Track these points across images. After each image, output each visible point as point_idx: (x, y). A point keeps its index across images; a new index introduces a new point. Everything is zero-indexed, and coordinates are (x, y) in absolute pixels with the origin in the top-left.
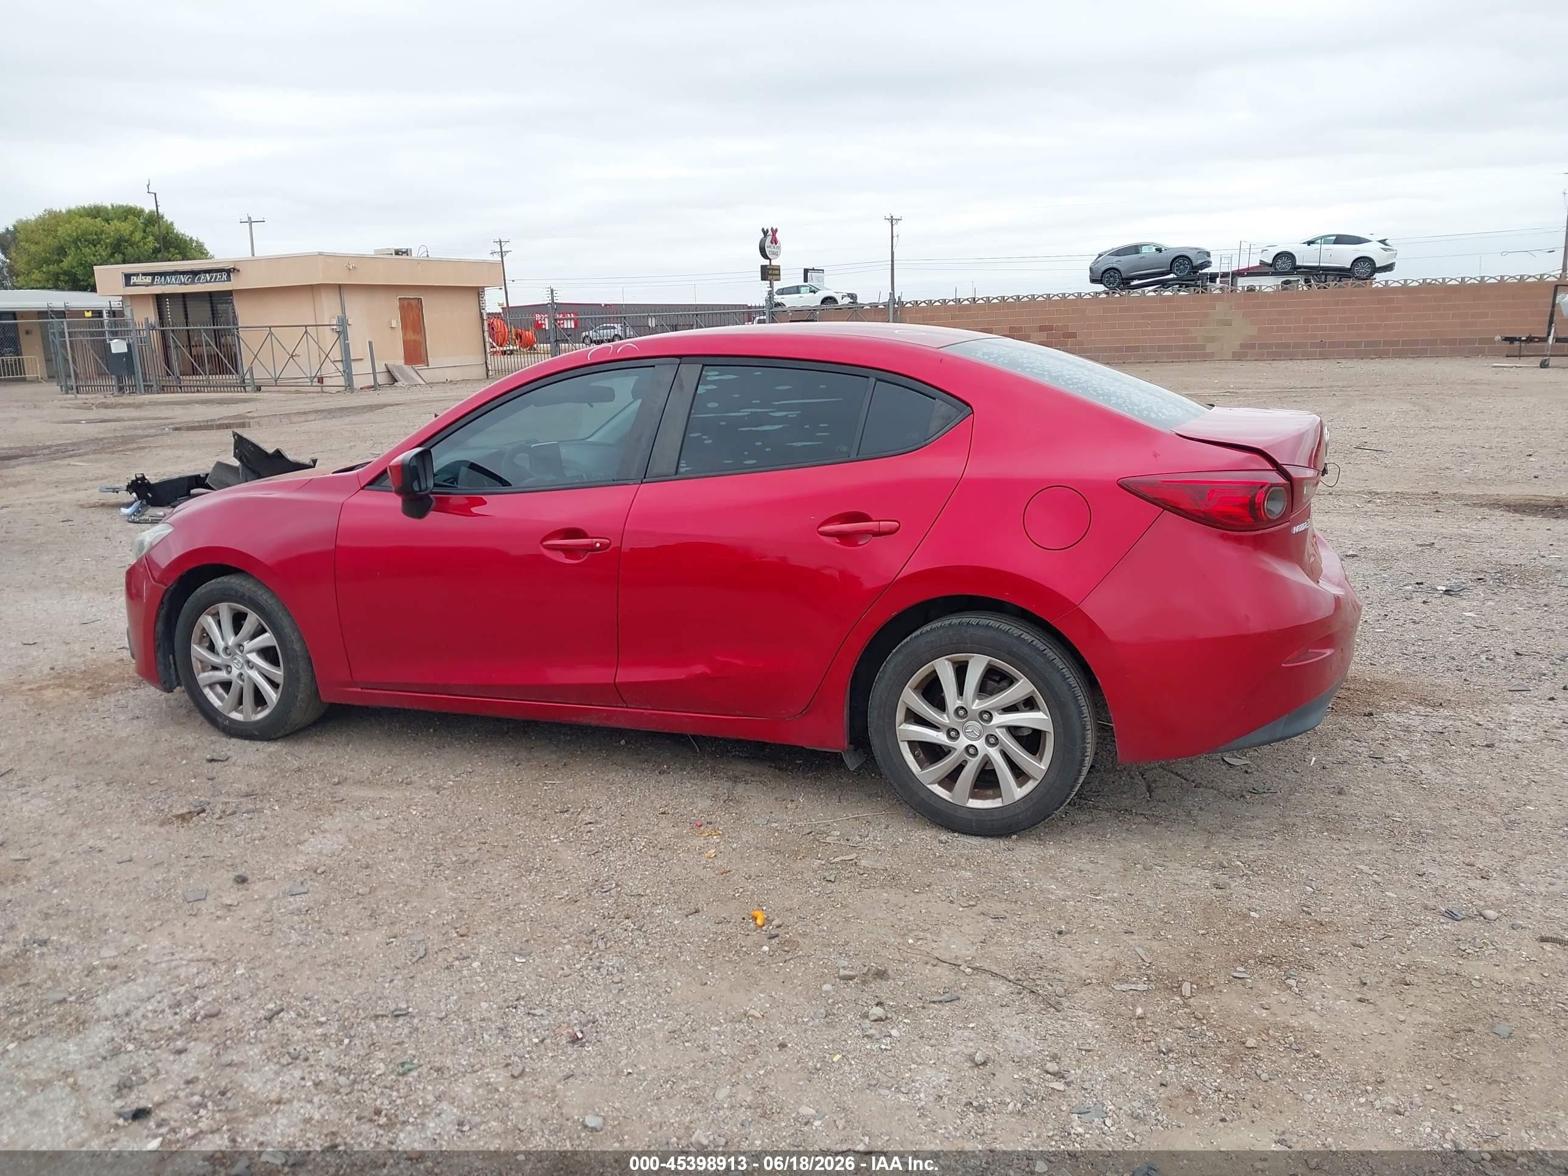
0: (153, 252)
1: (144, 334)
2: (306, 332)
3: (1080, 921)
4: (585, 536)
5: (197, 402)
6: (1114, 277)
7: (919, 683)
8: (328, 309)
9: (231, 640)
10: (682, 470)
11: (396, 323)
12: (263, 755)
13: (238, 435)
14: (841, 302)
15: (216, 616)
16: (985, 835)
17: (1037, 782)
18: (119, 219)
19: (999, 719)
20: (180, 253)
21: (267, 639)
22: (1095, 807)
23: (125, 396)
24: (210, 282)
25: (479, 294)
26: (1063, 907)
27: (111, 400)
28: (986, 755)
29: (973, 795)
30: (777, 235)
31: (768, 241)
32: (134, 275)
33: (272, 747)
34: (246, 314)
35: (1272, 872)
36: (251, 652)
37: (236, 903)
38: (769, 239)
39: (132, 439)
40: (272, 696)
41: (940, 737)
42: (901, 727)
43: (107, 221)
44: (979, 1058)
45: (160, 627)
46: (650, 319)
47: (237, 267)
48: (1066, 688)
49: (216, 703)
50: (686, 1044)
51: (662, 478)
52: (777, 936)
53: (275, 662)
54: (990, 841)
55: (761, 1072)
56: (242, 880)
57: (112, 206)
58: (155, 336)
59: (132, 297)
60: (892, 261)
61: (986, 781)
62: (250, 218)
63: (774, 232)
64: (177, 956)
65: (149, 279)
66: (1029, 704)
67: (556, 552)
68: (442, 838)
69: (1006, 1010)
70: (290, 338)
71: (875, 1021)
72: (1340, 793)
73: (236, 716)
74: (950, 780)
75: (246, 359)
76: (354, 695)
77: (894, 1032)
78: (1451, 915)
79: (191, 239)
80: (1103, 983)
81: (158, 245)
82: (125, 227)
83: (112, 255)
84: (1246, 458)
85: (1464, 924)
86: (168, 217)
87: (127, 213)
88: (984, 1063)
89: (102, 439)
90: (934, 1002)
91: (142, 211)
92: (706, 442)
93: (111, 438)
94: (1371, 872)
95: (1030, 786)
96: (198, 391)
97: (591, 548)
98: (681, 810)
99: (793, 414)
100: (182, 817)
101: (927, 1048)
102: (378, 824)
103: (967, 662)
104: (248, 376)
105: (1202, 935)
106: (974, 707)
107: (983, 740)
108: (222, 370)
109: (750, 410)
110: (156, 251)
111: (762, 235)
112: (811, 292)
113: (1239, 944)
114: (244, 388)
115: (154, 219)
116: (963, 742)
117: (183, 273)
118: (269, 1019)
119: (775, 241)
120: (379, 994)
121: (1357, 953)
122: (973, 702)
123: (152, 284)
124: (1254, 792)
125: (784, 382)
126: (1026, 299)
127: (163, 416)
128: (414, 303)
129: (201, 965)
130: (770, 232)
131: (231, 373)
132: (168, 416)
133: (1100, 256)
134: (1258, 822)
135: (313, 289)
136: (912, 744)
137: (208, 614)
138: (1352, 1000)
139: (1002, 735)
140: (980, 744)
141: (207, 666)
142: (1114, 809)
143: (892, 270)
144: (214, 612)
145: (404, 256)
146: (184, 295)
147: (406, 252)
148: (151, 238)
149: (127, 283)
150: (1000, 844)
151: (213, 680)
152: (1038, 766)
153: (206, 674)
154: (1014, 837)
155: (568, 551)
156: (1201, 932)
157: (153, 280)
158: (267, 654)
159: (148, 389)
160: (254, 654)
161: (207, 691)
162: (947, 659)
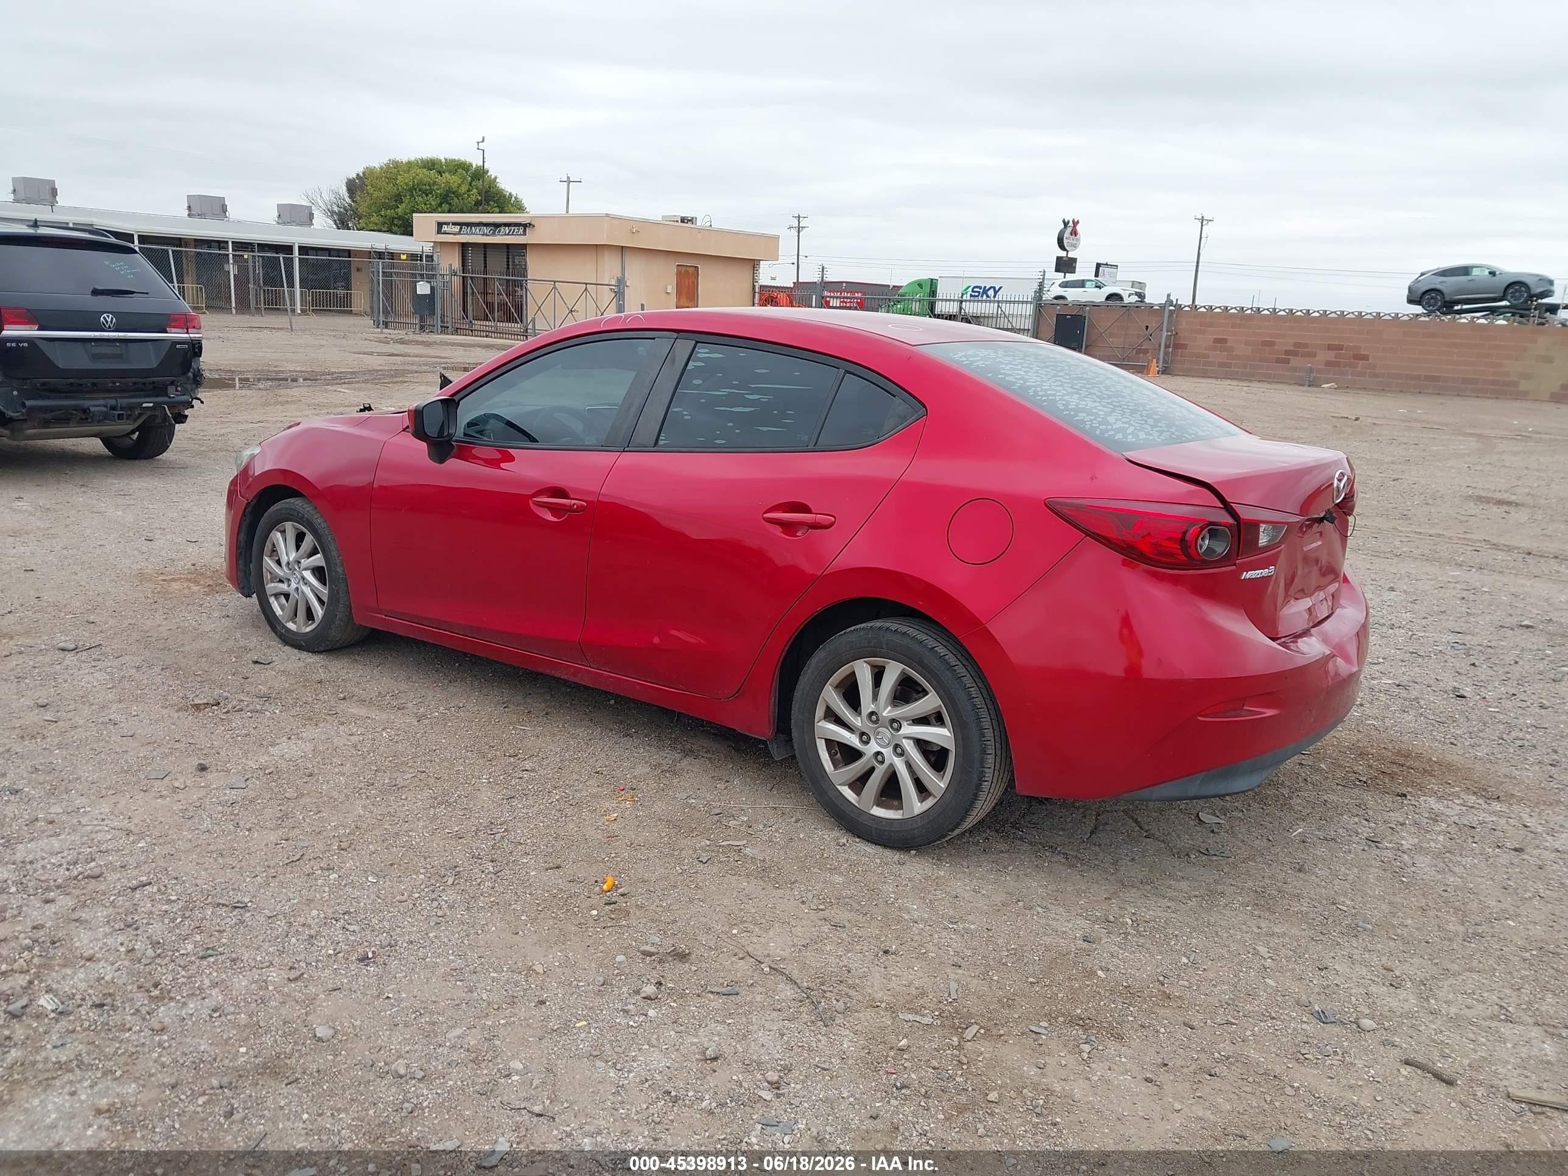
0: (475, 204)
1: (447, 278)
2: (586, 289)
3: (916, 945)
4: (567, 497)
5: (480, 346)
6: (1432, 298)
7: (841, 682)
8: (609, 269)
9: (293, 556)
10: (661, 443)
11: (671, 288)
12: (301, 664)
13: (445, 377)
14: (1127, 300)
15: (283, 532)
16: (886, 845)
17: (936, 800)
18: (450, 172)
19: (908, 729)
20: (498, 206)
21: (318, 560)
22: (1021, 839)
23: (423, 335)
24: (508, 234)
25: (754, 267)
26: (910, 928)
27: (411, 337)
28: (891, 764)
29: (879, 804)
30: (1078, 227)
31: (1067, 234)
32: (445, 223)
33: (310, 659)
34: (536, 267)
35: (1158, 936)
36: (306, 569)
37: (182, 787)
38: (1069, 230)
39: (403, 373)
40: (319, 611)
41: (853, 740)
42: (819, 724)
43: (440, 173)
44: (710, 1053)
45: (242, 536)
46: (914, 303)
47: (533, 223)
48: (969, 707)
49: (278, 611)
50: (458, 983)
51: (642, 449)
52: (615, 903)
53: (322, 580)
54: (888, 853)
55: (502, 1022)
56: (203, 768)
57: (446, 160)
58: (456, 282)
59: (442, 243)
60: (1198, 262)
61: (891, 791)
62: (568, 178)
63: (1076, 223)
64: (105, 823)
65: (457, 229)
66: (937, 719)
67: (541, 509)
68: (390, 761)
69: (775, 1014)
70: (571, 293)
71: (644, 998)
72: (1300, 870)
73: (291, 626)
74: (859, 783)
75: (530, 311)
76: (379, 621)
77: (652, 1013)
78: (1322, 1017)
79: (510, 194)
80: (891, 1009)
81: (479, 198)
82: (454, 180)
83: (440, 205)
84: (1190, 492)
85: (1328, 1027)
86: (492, 173)
87: (459, 167)
88: (715, 1059)
89: (377, 371)
90: (712, 992)
91: (471, 165)
92: (686, 417)
93: (386, 370)
94: (1267, 955)
95: (930, 802)
96: (487, 336)
97: (569, 509)
98: (618, 773)
99: (765, 399)
100: (197, 707)
101: (672, 1033)
102: (348, 740)
103: (884, 667)
104: (530, 326)
105: (1031, 983)
106: (884, 714)
107: (891, 749)
108: (510, 319)
109: (728, 390)
110: (478, 203)
111: (1063, 226)
112: (1097, 287)
113: (1062, 1000)
114: (526, 336)
115: (480, 174)
116: (873, 747)
117: (487, 225)
118: (134, 889)
119: (1074, 233)
120: (236, 886)
121: (1181, 1032)
122: (885, 709)
123: (459, 233)
124: (1207, 853)
125: (762, 364)
126: (1316, 314)
127: (443, 355)
128: (691, 270)
129: (117, 833)
130: (1071, 224)
131: (517, 322)
132: (447, 356)
133: (1422, 274)
134: (1184, 885)
135: (597, 248)
136: (830, 743)
137: (277, 530)
138: (1139, 1077)
139: (909, 747)
140: (887, 752)
141: (276, 578)
142: (1040, 843)
143: (1197, 271)
144: (282, 529)
145: (689, 225)
146: (485, 245)
147: (691, 220)
148: (475, 190)
149: (439, 232)
150: (896, 856)
151: (277, 591)
152: (938, 783)
153: (273, 585)
154: (913, 852)
155: (554, 509)
156: (1031, 980)
157: (461, 229)
158: (318, 572)
159: (444, 329)
160: (309, 572)
161: (272, 600)
162: (865, 662)
